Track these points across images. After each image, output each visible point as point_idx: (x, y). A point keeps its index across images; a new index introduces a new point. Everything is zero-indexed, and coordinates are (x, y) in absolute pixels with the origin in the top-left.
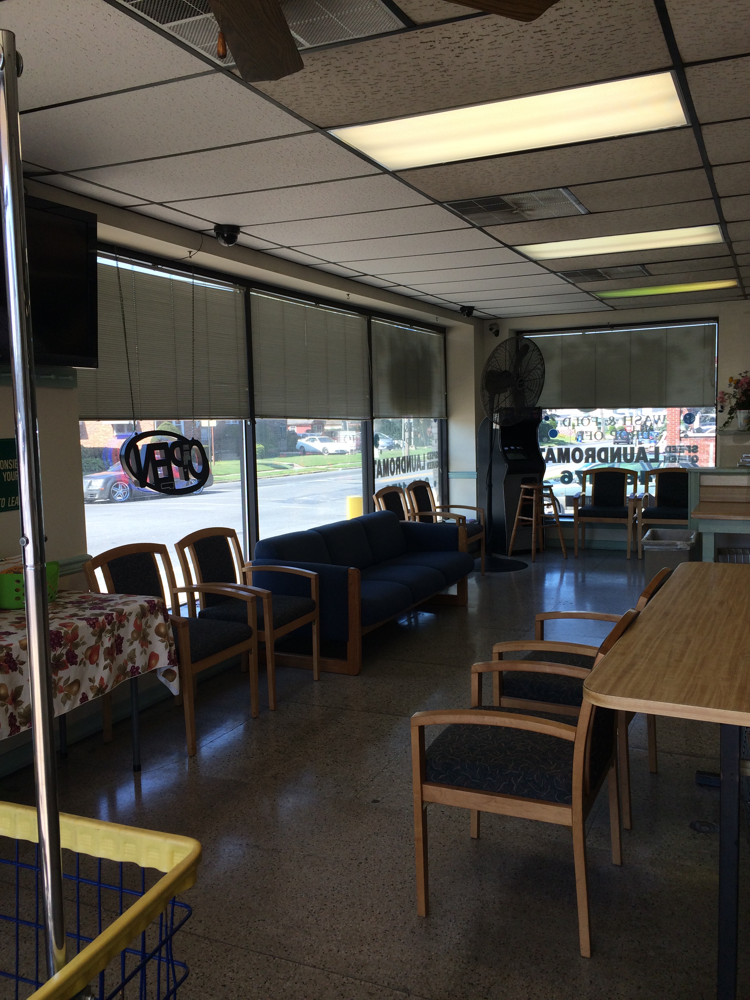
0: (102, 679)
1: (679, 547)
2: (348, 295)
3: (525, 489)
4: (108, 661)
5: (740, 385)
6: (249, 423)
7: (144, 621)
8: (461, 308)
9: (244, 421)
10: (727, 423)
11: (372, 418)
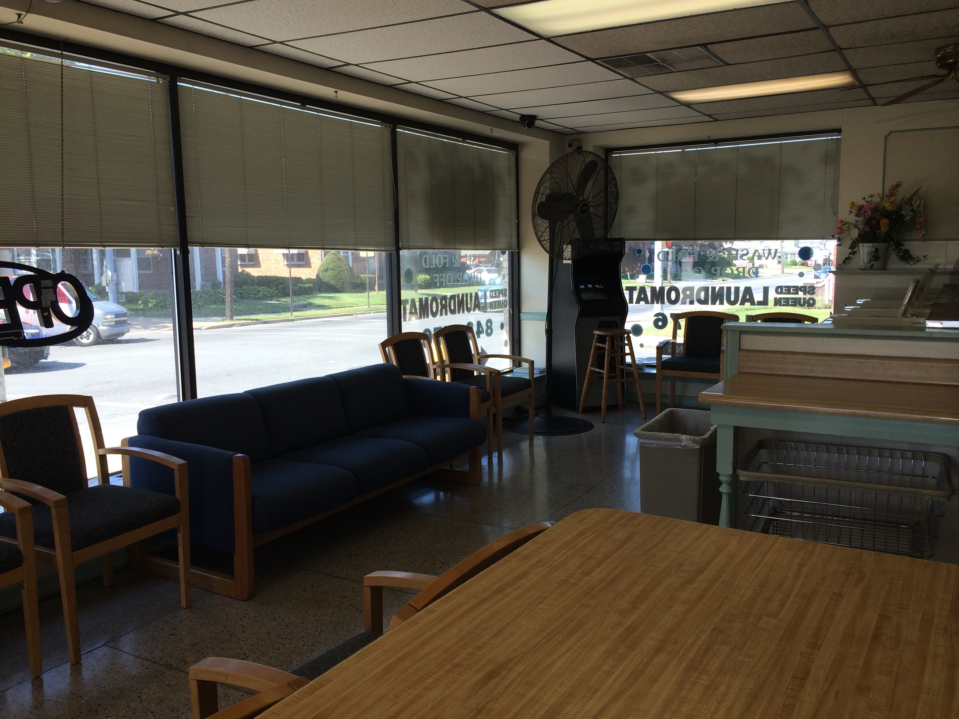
1: (683, 444)
2: (336, 92)
3: (598, 335)
5: (862, 212)
6: (178, 252)
8: (520, 118)
9: (173, 250)
10: (847, 259)
11: (398, 249)
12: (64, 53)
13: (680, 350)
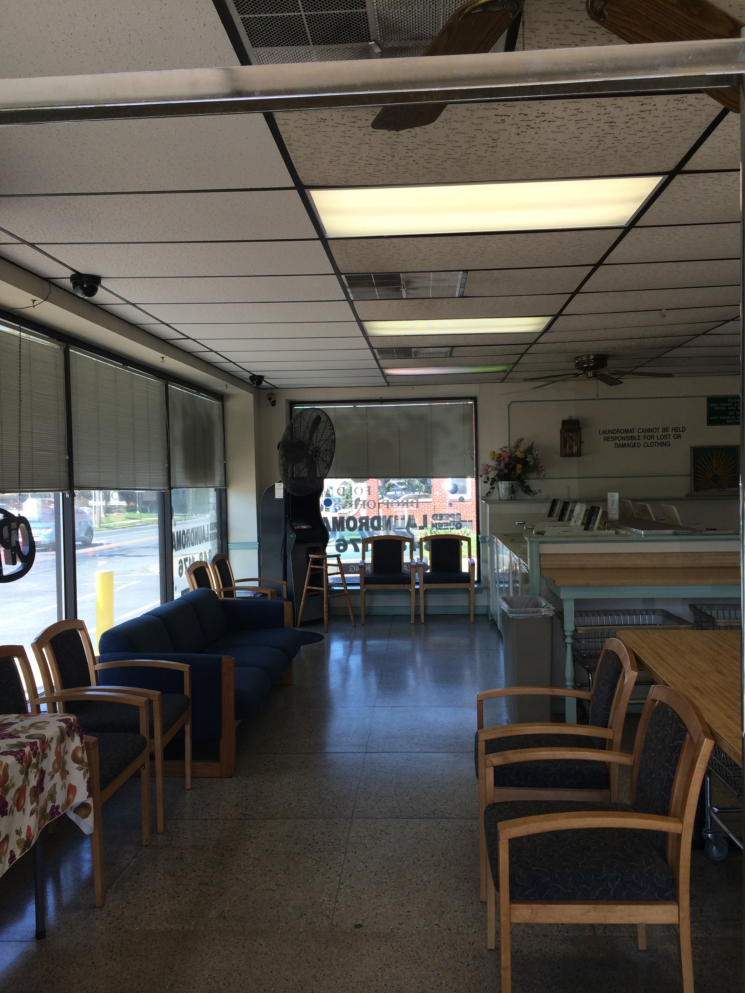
0: (29, 829)
3: (312, 558)
4: (35, 804)
5: (501, 458)
6: (67, 496)
7: (62, 746)
8: (250, 377)
9: (61, 494)
10: (489, 492)
11: (170, 488)
12: (22, 327)
13: (369, 569)
